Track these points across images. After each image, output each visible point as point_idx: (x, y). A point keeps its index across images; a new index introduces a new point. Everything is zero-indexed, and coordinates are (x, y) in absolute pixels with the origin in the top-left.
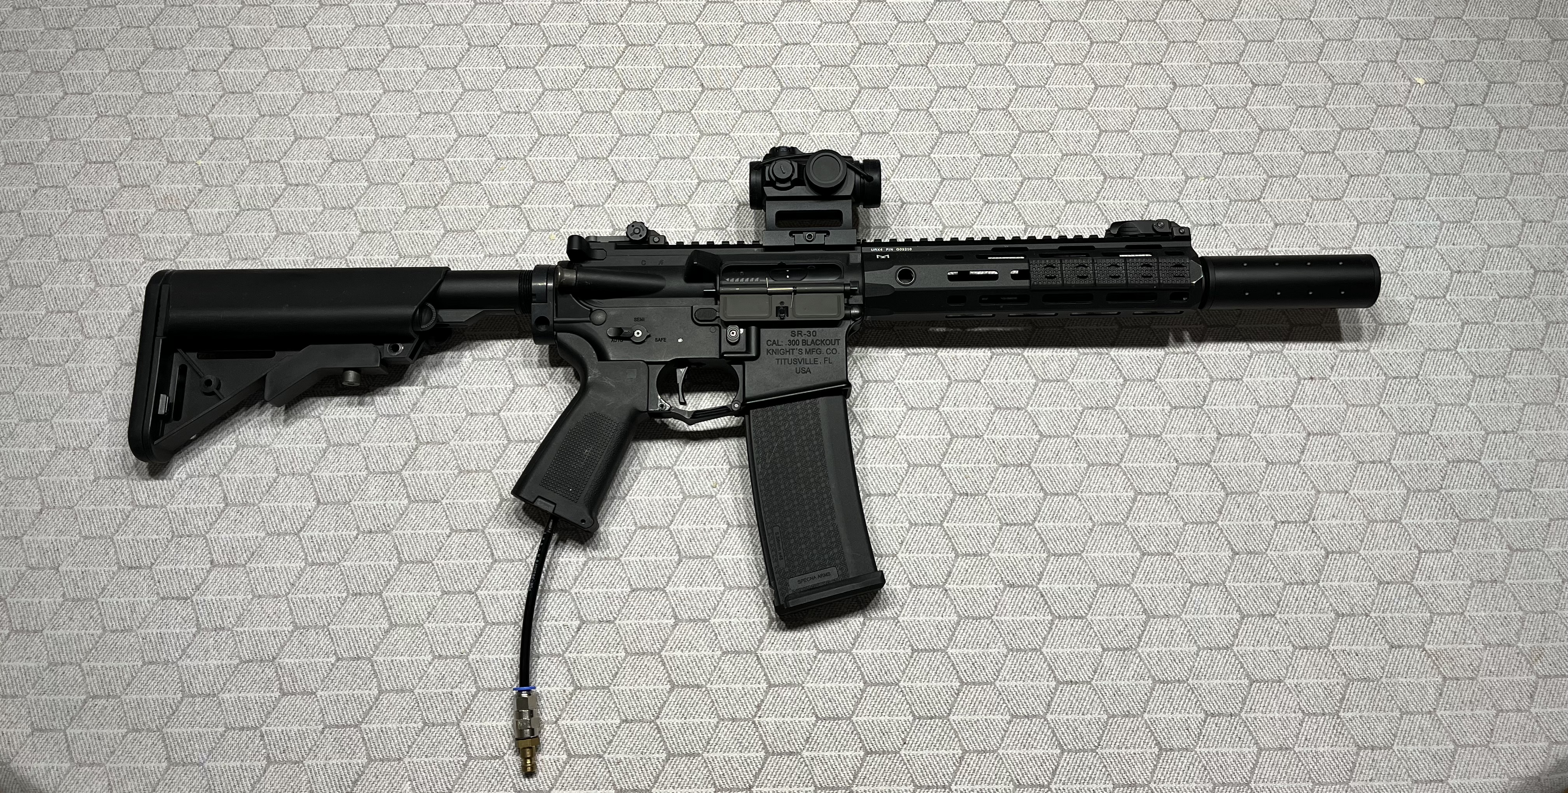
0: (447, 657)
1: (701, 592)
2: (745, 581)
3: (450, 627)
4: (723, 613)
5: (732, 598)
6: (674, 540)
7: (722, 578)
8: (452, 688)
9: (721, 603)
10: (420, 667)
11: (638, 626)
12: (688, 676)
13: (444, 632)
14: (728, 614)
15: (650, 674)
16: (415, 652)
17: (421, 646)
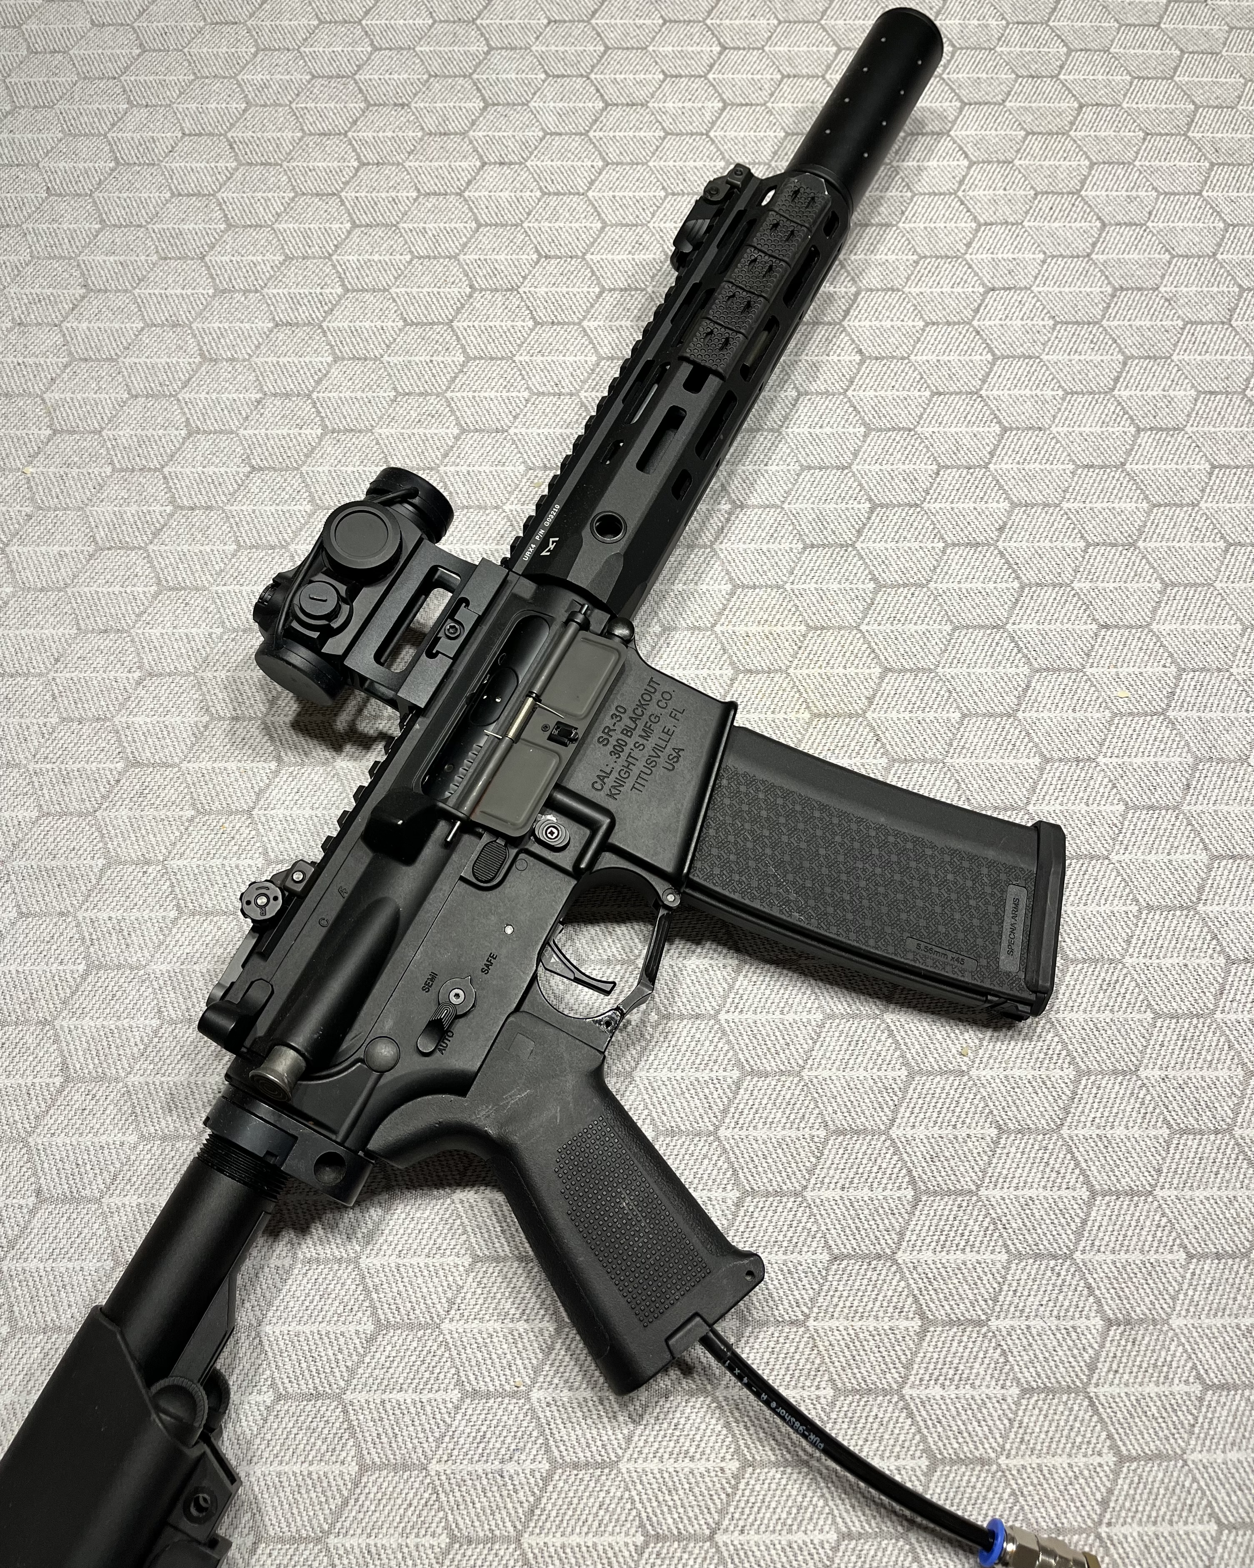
0: (488, 1395)
1: (964, 1263)
2: (1046, 1242)
3: (491, 1330)
4: (1012, 1309)
5: (1024, 1277)
6: (901, 1159)
7: (1001, 1235)
8: (502, 1462)
9: (1005, 1288)
10: (438, 1416)
11: (852, 1332)
12: (961, 1440)
13: (480, 1340)
14: (1022, 1311)
15: (886, 1436)
16: (426, 1384)
17: (437, 1370)
